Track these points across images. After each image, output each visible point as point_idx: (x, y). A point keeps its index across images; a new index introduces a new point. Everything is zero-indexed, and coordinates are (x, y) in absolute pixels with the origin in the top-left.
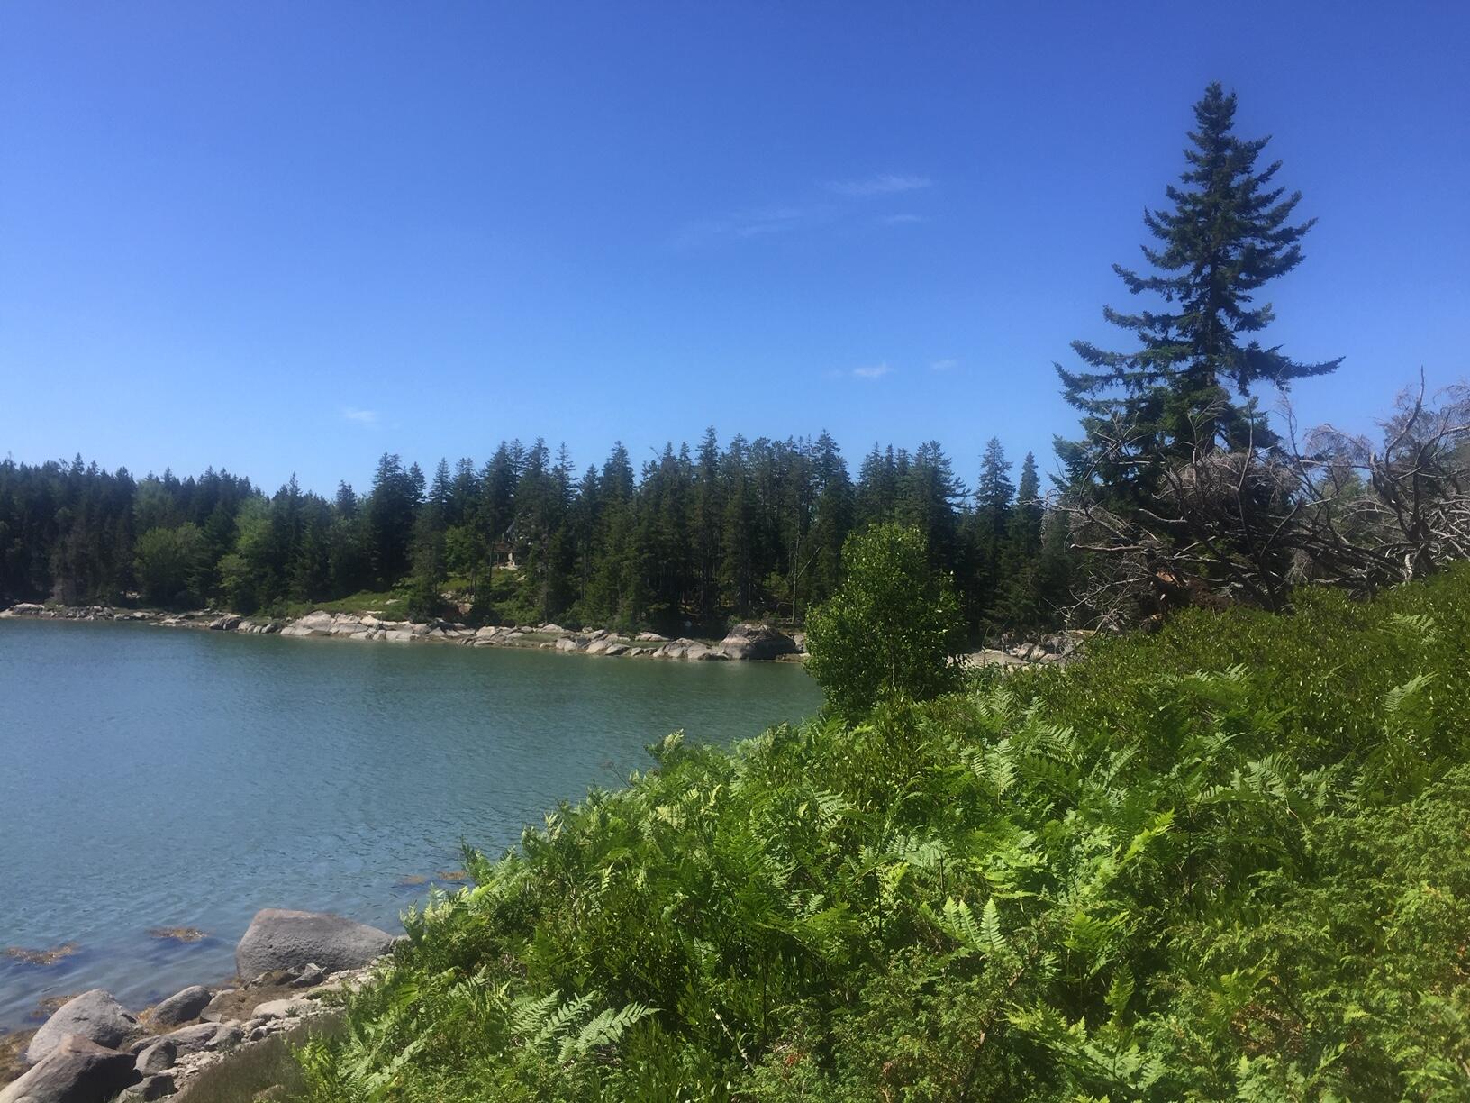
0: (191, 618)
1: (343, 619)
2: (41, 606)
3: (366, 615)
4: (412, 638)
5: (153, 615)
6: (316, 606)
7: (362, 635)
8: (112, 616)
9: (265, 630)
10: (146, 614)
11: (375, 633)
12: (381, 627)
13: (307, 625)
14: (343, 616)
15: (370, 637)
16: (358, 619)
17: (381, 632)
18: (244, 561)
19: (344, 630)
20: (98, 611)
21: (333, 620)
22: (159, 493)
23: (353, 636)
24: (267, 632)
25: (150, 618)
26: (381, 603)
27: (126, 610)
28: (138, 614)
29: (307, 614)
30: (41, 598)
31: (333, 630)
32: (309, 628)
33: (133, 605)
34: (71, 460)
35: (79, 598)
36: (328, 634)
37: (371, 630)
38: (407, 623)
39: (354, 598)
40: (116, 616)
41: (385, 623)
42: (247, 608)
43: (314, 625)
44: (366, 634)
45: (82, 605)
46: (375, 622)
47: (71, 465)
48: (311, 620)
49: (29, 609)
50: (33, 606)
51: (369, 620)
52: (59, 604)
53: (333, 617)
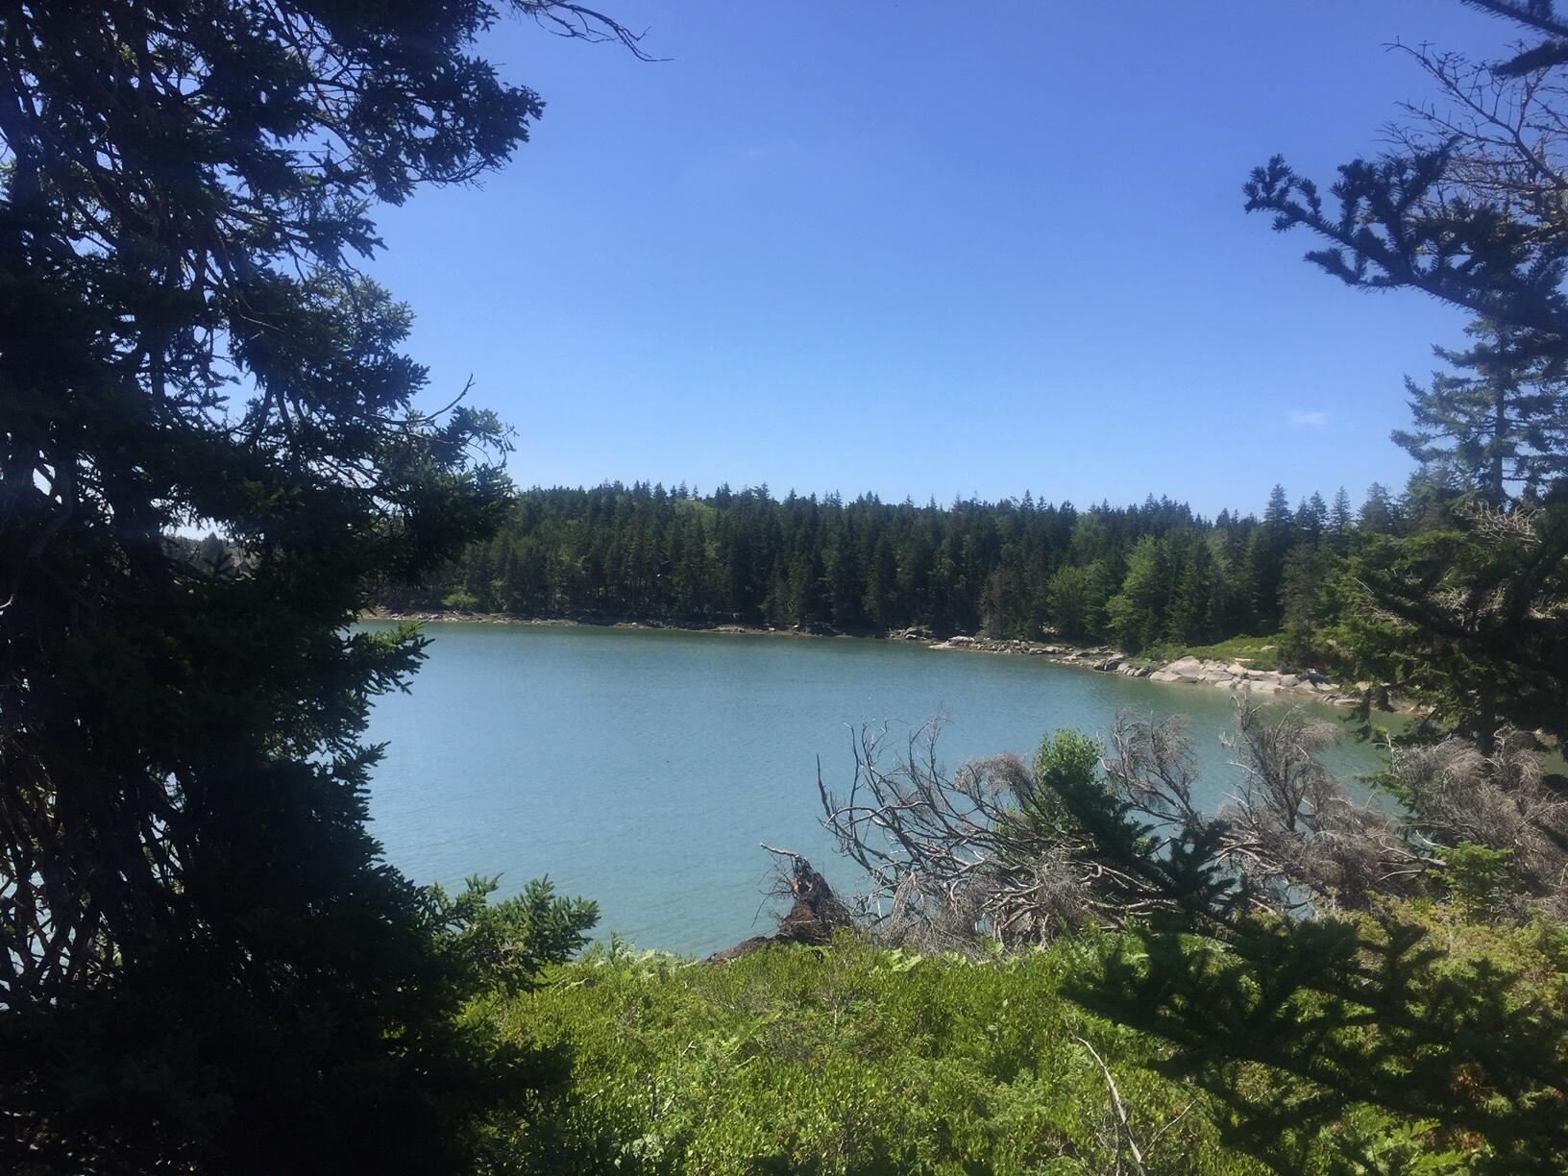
0: (1085, 655)
1: (1211, 666)
2: (972, 639)
3: (1233, 663)
4: (1277, 691)
5: (1062, 649)
6: (1189, 650)
7: (1225, 685)
8: (1028, 650)
9: (1137, 673)
10: (1057, 648)
11: (1239, 682)
12: (1246, 676)
13: (1179, 669)
14: (1211, 662)
15: (1234, 687)
16: (1225, 666)
17: (1245, 681)
18: (1130, 602)
19: (1210, 677)
20: (1016, 644)
21: (1202, 666)
23: (1217, 685)
24: (1139, 676)
25: (1061, 652)
26: (1255, 649)
27: (1040, 644)
28: (1050, 649)
29: (1179, 659)
30: (972, 628)
31: (1200, 677)
32: (1178, 673)
33: (1047, 639)
35: (1002, 634)
36: (1194, 682)
37: (1236, 679)
38: (1275, 673)
39: (1230, 642)
40: (1031, 650)
41: (1251, 672)
42: (1132, 649)
43: (1183, 670)
44: (1231, 682)
45: (1004, 638)
46: (1240, 670)
48: (1179, 665)
49: (962, 641)
50: (966, 638)
51: (1236, 668)
52: (987, 637)
53: (1202, 663)
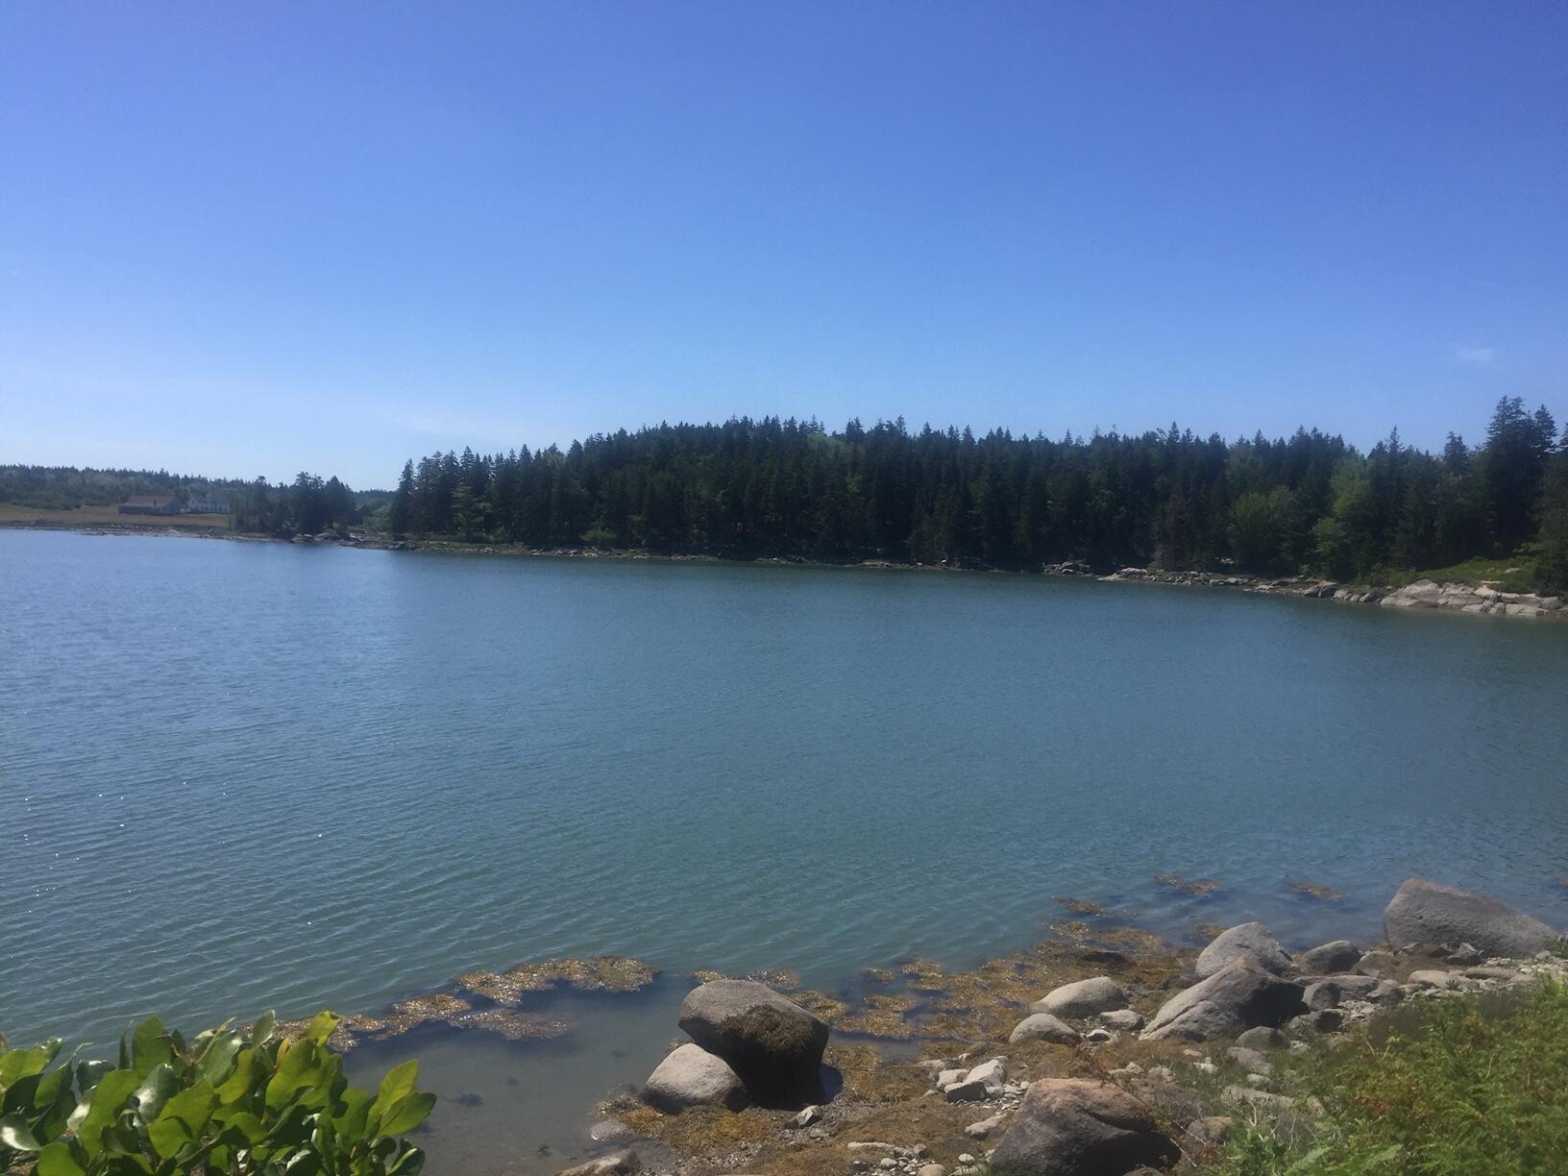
0: (1284, 584)
1: (1452, 589)
2: (1144, 570)
3: (1481, 586)
4: (1539, 614)
5: (1246, 581)
6: (1422, 574)
7: (1476, 608)
8: (1208, 581)
9: (1363, 599)
10: (1240, 580)
11: (1492, 606)
12: (1499, 599)
13: (1411, 594)
14: (1452, 585)
15: (1485, 610)
16: (1472, 590)
17: (1499, 605)
18: (1340, 525)
19: (1453, 601)
20: (1194, 576)
21: (1441, 590)
22: (1250, 457)
23: (1464, 609)
24: (1365, 602)
25: (1244, 584)
26: (1499, 572)
27: (1220, 575)
28: (1232, 580)
29: (1410, 583)
30: (1143, 563)
31: (1441, 601)
32: (1413, 598)
33: (1227, 570)
34: (1167, 429)
35: (1178, 562)
36: (1436, 606)
37: (1487, 603)
38: (1532, 595)
39: (1466, 565)
40: (1211, 581)
41: (1504, 595)
42: (1344, 574)
43: (1419, 594)
44: (1480, 606)
45: (1180, 570)
46: (1492, 593)
47: (1168, 434)
48: (1415, 589)
49: (1133, 573)
50: (1138, 570)
51: (1484, 591)
52: (1160, 568)
53: (1440, 586)
